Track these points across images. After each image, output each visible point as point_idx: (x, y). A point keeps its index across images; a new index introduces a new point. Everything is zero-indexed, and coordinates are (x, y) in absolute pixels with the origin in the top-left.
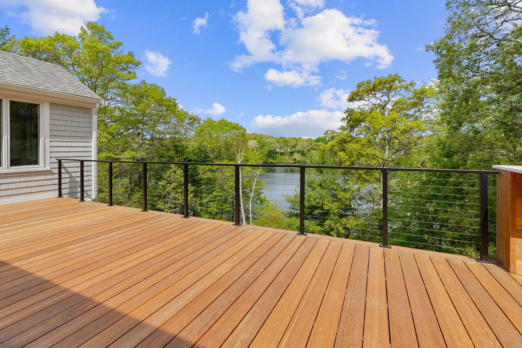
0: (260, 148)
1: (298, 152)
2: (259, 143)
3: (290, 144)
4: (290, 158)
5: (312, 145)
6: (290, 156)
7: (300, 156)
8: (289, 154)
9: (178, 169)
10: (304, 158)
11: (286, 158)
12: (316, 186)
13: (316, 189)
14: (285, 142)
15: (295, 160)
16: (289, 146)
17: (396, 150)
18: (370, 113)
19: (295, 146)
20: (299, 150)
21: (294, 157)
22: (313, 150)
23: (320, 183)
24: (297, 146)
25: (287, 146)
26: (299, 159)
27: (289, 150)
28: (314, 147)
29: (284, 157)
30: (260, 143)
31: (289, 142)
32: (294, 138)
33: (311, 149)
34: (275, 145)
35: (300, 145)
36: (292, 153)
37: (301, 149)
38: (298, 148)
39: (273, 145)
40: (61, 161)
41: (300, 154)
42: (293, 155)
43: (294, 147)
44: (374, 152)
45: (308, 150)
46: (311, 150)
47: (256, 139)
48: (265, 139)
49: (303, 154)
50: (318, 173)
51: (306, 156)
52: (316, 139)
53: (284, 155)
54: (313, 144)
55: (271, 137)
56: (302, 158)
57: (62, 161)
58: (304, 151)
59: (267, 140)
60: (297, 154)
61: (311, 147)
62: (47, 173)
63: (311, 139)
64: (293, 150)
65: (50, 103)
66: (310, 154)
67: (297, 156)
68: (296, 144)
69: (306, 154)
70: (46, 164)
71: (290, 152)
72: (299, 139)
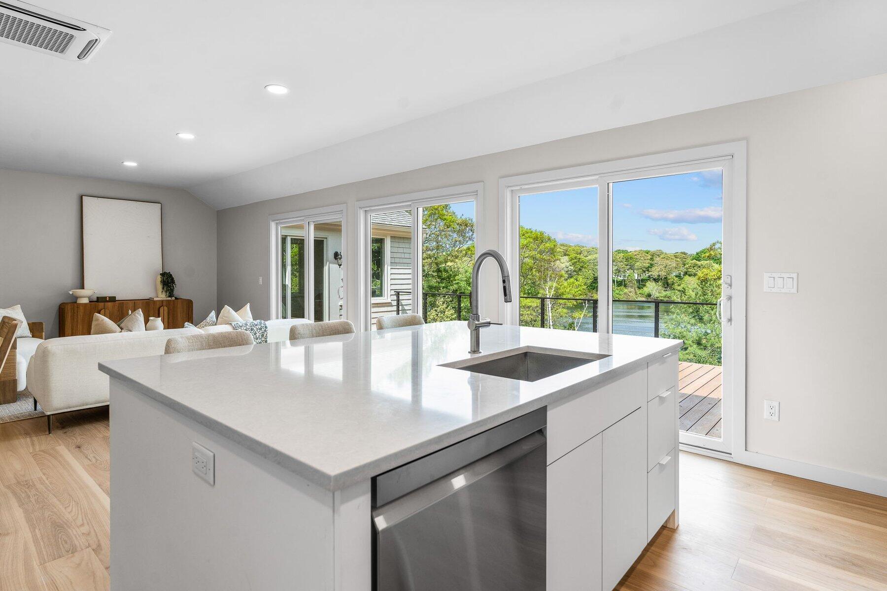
0: (575, 271)
1: (656, 280)
2: (573, 261)
3: (638, 264)
4: (639, 292)
5: (687, 266)
6: (639, 288)
7: (660, 288)
8: (636, 284)
9: (447, 308)
10: (668, 293)
11: (630, 292)
12: (690, 342)
13: (689, 348)
14: (627, 260)
15: (649, 295)
16: (636, 267)
19: (649, 267)
20: (659, 276)
21: (646, 290)
22: (690, 275)
23: (697, 339)
24: (653, 269)
25: (632, 268)
26: (657, 295)
27: (636, 275)
28: (692, 271)
29: (626, 291)
30: (575, 261)
31: (637, 260)
32: (647, 252)
33: (686, 273)
35: (661, 267)
36: (641, 283)
37: (663, 274)
38: (655, 273)
41: (660, 283)
42: (644, 285)
43: (648, 270)
45: (679, 276)
46: (684, 275)
47: (568, 255)
48: (586, 254)
49: (667, 284)
50: (693, 321)
51: (674, 289)
52: (697, 254)
53: (625, 286)
54: (690, 262)
56: (664, 293)
58: (669, 277)
59: (589, 257)
60: (654, 283)
61: (685, 270)
62: (389, 304)
63: (684, 253)
64: (645, 276)
65: (392, 237)
66: (682, 286)
67: (653, 289)
68: (652, 265)
69: (673, 284)
70: (388, 297)
71: (638, 281)
72: (658, 254)
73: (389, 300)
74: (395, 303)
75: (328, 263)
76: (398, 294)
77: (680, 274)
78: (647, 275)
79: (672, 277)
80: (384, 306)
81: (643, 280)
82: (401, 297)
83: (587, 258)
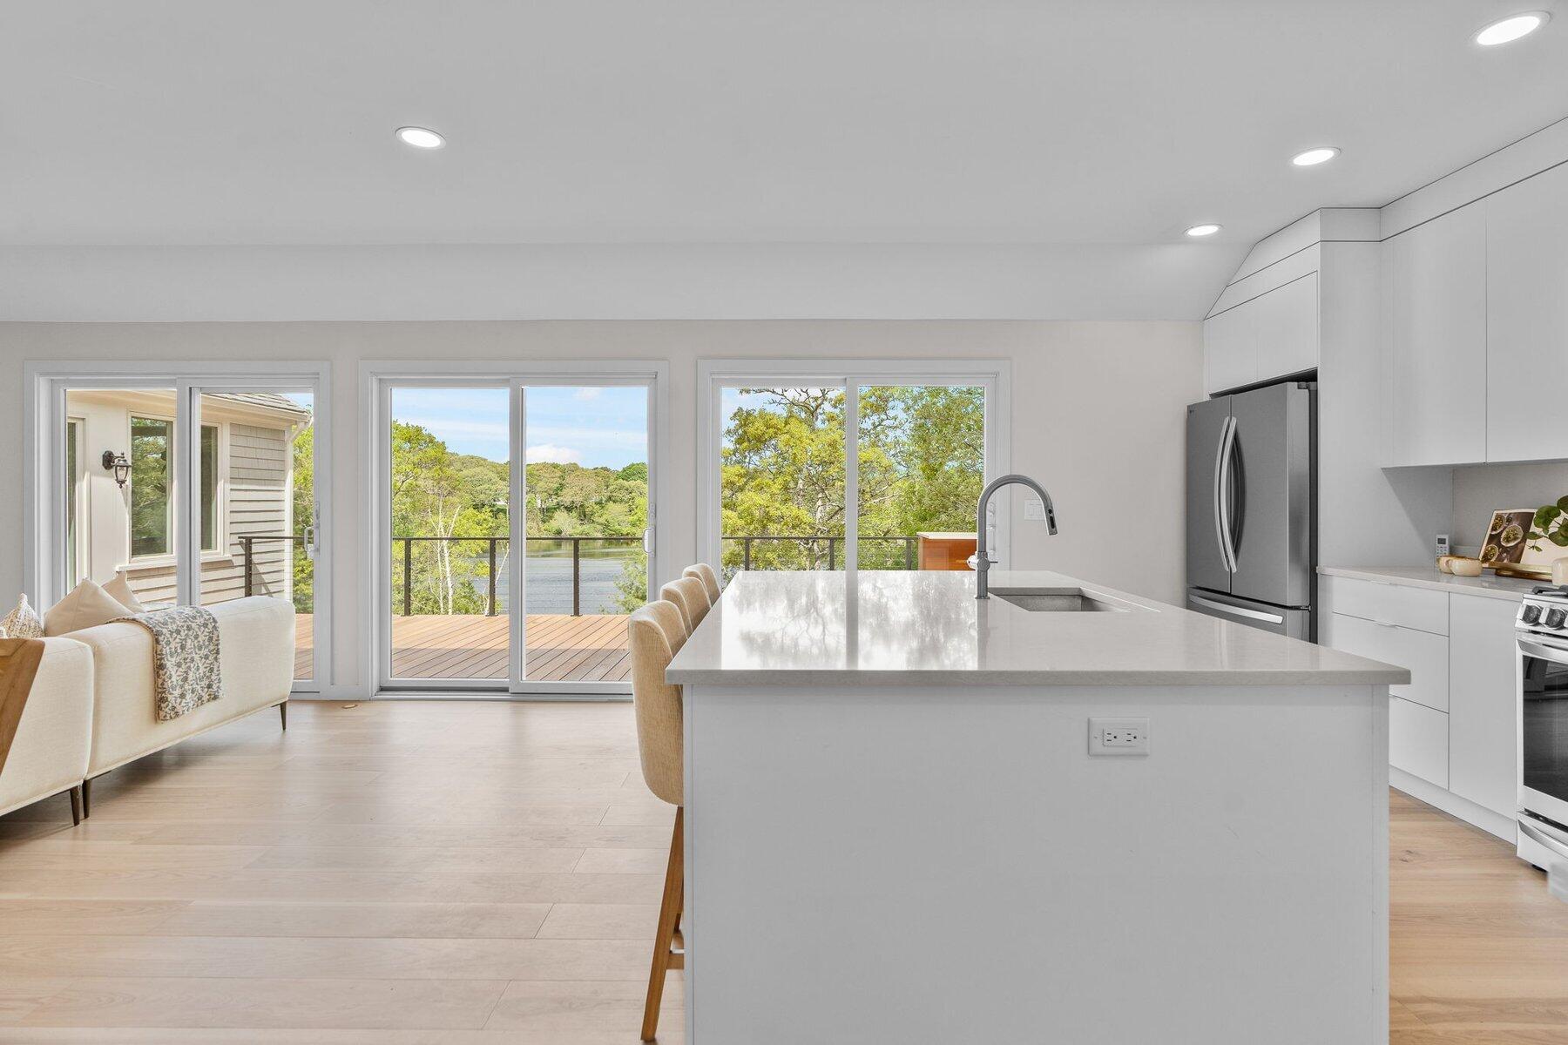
1: (569, 509)
3: (541, 484)
4: (544, 525)
5: (611, 488)
6: (544, 522)
7: (574, 520)
8: (539, 515)
10: (586, 527)
15: (561, 531)
16: (538, 489)
17: (837, 508)
18: (786, 423)
19: (557, 489)
20: (573, 502)
21: (554, 523)
22: (614, 502)
24: (565, 491)
25: (532, 490)
26: (572, 530)
27: (539, 502)
28: (618, 495)
31: (540, 478)
32: (555, 466)
33: (610, 498)
34: (494, 487)
35: (574, 488)
36: (547, 513)
37: (578, 499)
38: (566, 498)
39: (486, 486)
40: (250, 540)
41: (574, 514)
42: (551, 518)
43: (557, 494)
44: (795, 512)
45: (599, 503)
46: (607, 501)
48: (458, 465)
49: (584, 516)
51: (593, 521)
52: (624, 470)
54: (614, 483)
55: (478, 462)
56: (580, 529)
57: (253, 540)
58: (586, 504)
59: (465, 472)
60: (565, 514)
61: (609, 494)
62: (227, 564)
63: (606, 469)
64: (551, 503)
65: (231, 424)
66: (605, 517)
67: (565, 523)
68: (562, 485)
69: (592, 515)
70: (224, 547)
71: (542, 510)
72: (574, 468)
73: (228, 556)
74: (241, 560)
75: (87, 475)
76: (248, 543)
77: (601, 500)
78: (555, 501)
79: (591, 504)
80: (217, 569)
81: (548, 510)
82: (255, 548)
83: (460, 474)
